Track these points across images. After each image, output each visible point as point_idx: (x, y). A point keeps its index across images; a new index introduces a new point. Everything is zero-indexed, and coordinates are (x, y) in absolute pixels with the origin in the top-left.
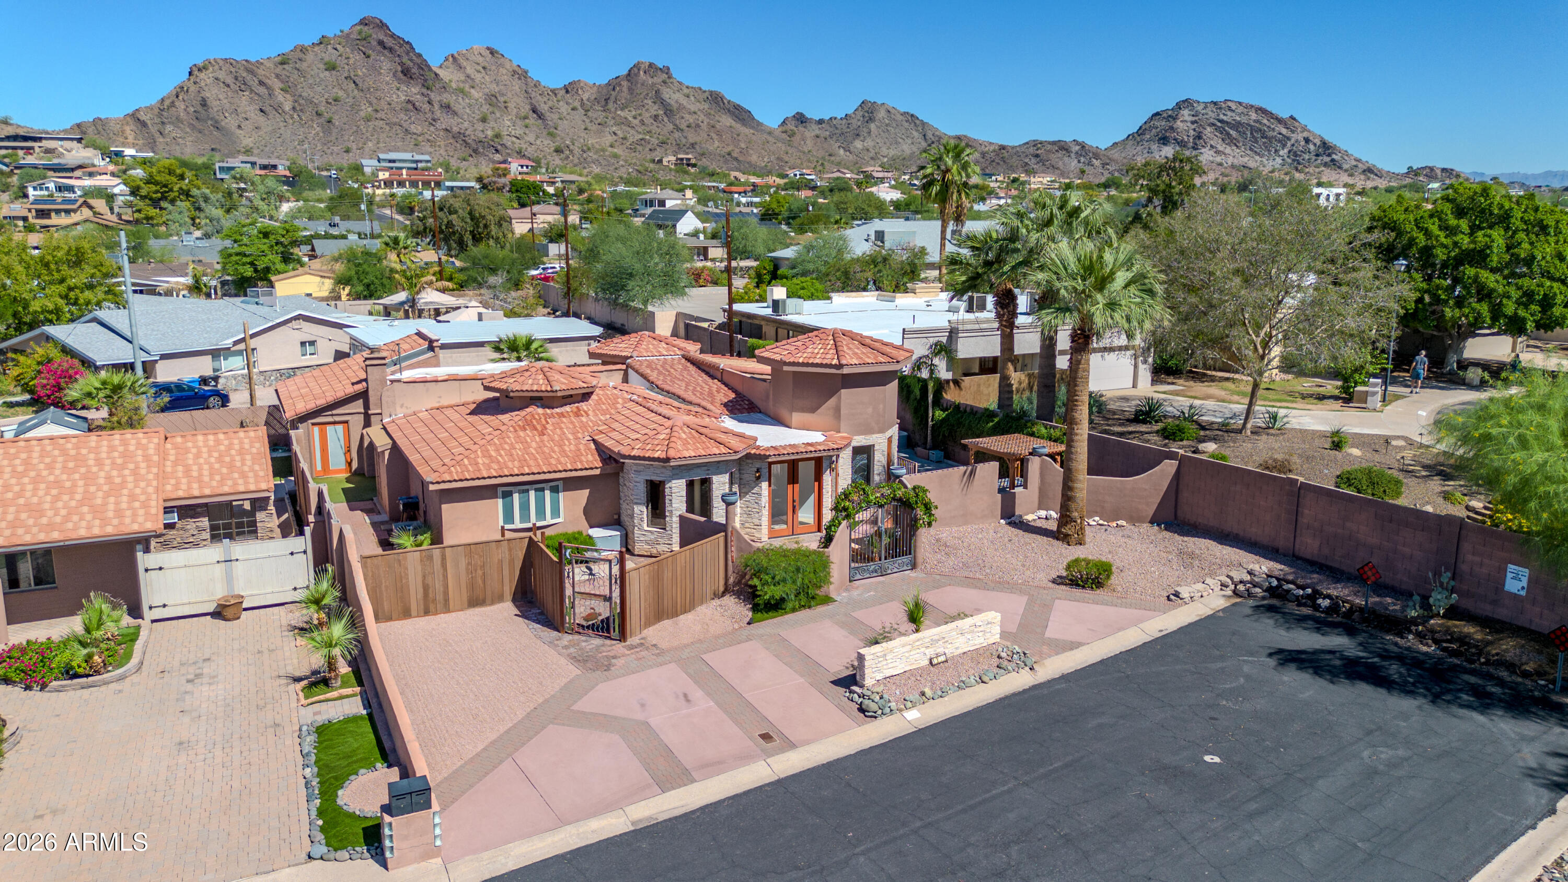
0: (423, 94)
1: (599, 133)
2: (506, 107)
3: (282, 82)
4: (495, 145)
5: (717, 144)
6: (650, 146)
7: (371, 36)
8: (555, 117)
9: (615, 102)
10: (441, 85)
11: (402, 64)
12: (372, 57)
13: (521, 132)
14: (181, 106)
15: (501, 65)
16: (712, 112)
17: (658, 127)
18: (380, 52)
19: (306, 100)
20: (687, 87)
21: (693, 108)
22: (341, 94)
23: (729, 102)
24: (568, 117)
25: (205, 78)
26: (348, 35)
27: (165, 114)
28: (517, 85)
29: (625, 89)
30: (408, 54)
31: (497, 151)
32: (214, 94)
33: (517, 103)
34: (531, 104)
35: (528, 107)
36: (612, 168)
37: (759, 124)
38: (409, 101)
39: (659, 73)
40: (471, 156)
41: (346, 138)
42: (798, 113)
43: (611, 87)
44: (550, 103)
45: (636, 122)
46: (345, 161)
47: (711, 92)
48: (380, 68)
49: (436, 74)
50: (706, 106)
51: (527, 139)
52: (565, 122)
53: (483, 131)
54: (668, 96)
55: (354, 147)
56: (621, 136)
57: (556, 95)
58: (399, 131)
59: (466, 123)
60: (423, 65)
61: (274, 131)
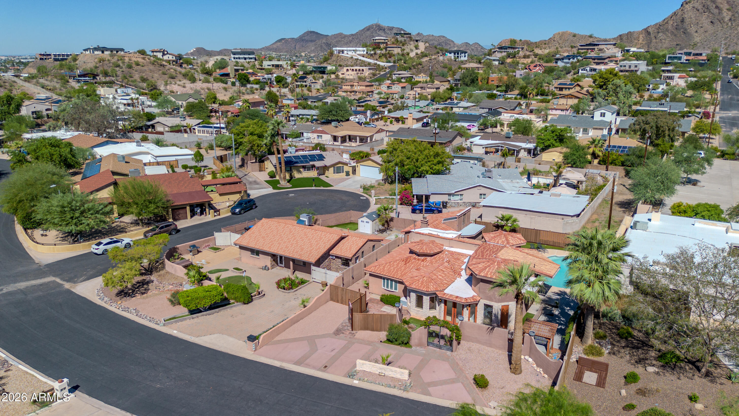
3: (729, 5)
14: (671, 22)
25: (688, 7)
27: (661, 27)
32: (690, 15)
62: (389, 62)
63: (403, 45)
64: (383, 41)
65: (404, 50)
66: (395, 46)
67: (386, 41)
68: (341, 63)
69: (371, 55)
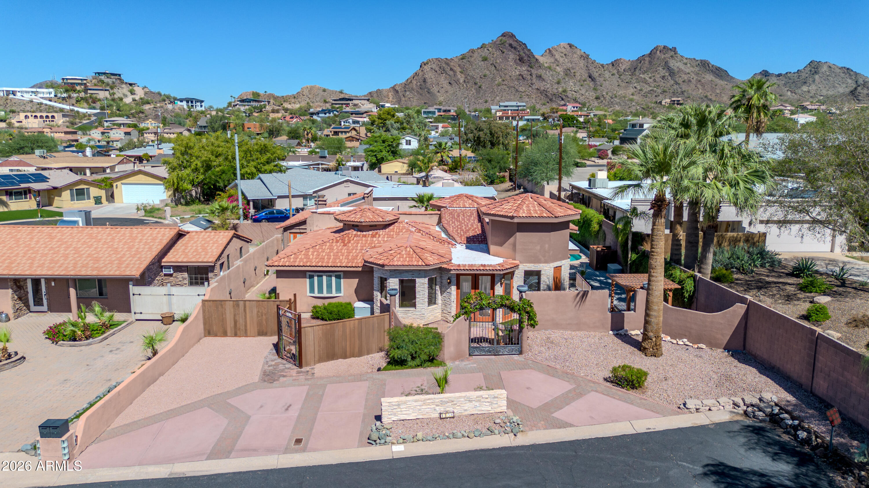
0: (528, 71)
1: (626, 88)
2: (574, 76)
3: (461, 68)
4: (563, 97)
5: (701, 91)
6: (656, 94)
7: (506, 42)
8: (602, 79)
9: (640, 70)
10: (538, 65)
11: (519, 55)
12: (505, 53)
13: (578, 89)
14: (414, 82)
15: (575, 53)
16: (700, 73)
17: (664, 83)
18: (509, 50)
19: (471, 77)
20: (686, 59)
21: (687, 71)
22: (488, 73)
23: (713, 66)
24: (609, 79)
25: (427, 68)
26: (495, 42)
27: (407, 86)
28: (582, 63)
29: (647, 62)
30: (523, 49)
31: (563, 99)
32: (430, 76)
33: (581, 73)
34: (589, 73)
35: (587, 75)
36: (627, 107)
37: (732, 78)
38: (520, 75)
39: (669, 51)
40: (548, 102)
41: (486, 95)
42: (763, 71)
43: (639, 61)
44: (600, 72)
45: (651, 80)
46: (483, 107)
47: (702, 60)
48: (509, 58)
49: (537, 60)
50: (697, 69)
51: (581, 92)
52: (607, 82)
53: (557, 89)
54: (672, 65)
55: (490, 99)
56: (639, 89)
57: (603, 67)
58: (513, 91)
59: (548, 86)
60: (530, 55)
61: (454, 93)
62: (94, 108)
63: (112, 88)
64: (80, 82)
65: (114, 94)
66: (101, 88)
67: (85, 82)
68: (14, 108)
69: (64, 99)
